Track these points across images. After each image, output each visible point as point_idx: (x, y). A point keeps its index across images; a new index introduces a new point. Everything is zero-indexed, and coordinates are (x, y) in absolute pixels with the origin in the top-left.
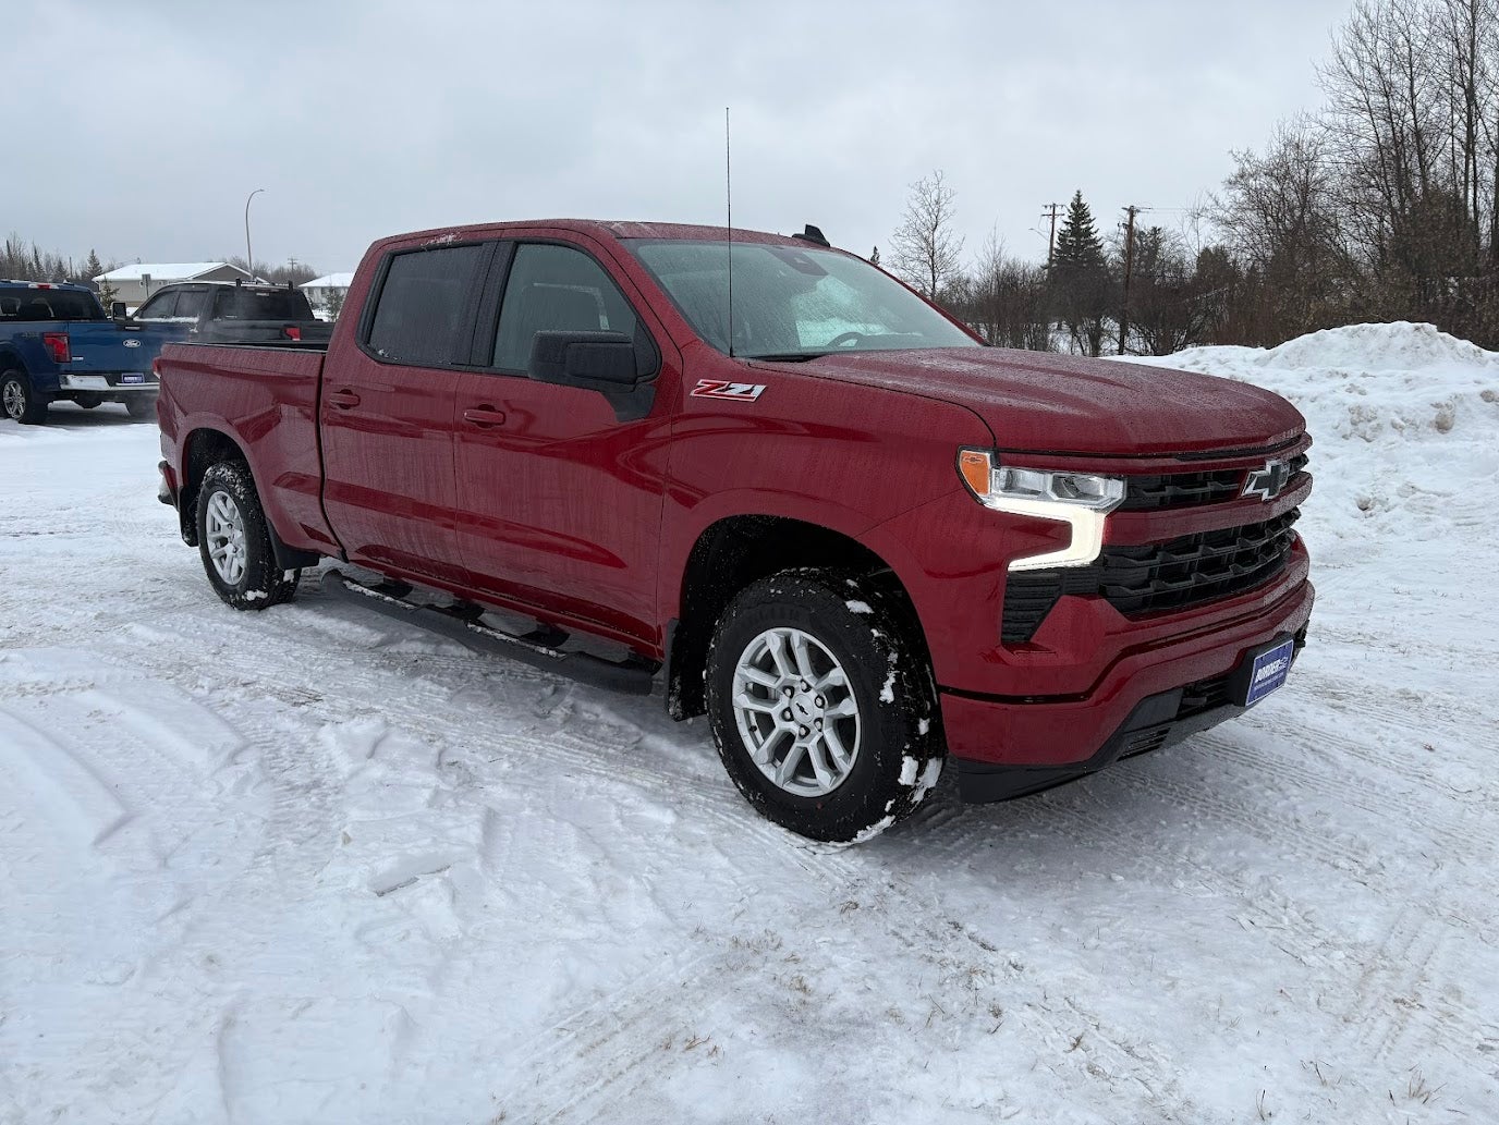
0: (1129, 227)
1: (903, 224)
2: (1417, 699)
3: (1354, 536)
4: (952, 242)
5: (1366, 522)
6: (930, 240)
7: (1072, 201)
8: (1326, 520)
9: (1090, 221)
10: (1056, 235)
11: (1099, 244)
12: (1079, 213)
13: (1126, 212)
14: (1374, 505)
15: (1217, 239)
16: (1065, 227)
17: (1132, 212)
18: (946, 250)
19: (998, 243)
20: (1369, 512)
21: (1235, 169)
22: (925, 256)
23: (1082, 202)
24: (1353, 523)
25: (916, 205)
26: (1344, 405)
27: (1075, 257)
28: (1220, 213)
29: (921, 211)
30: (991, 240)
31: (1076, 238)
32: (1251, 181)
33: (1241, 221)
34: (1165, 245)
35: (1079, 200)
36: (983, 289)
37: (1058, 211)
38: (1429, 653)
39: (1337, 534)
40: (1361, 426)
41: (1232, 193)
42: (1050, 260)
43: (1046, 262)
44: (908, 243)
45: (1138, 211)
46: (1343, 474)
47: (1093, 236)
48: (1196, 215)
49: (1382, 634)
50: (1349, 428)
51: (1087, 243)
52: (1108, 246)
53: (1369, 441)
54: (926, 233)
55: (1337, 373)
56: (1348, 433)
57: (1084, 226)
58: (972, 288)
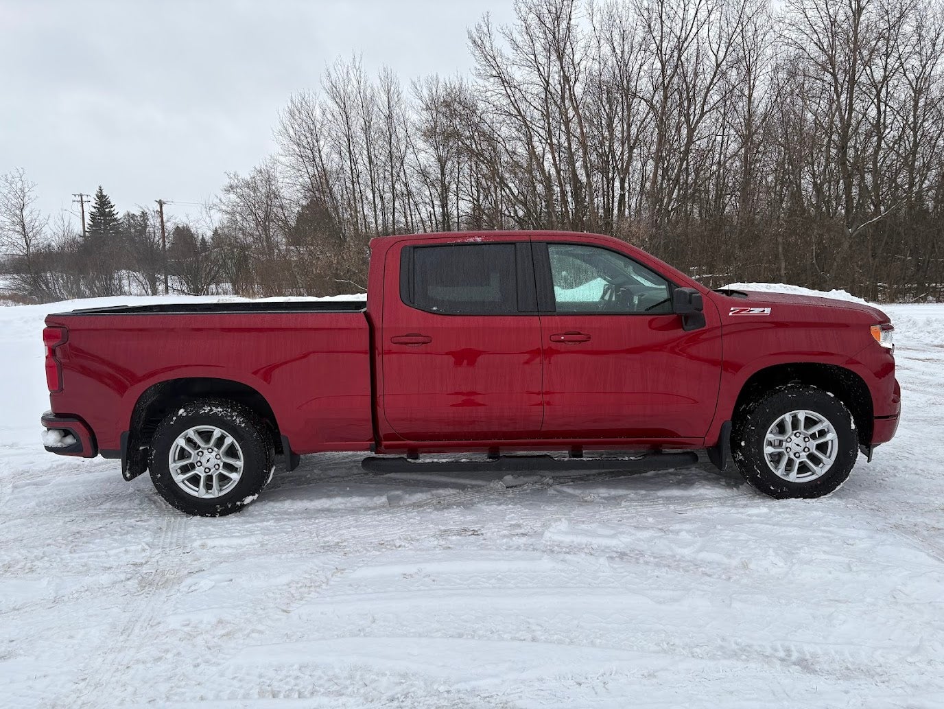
4: (40, 218)
6: (21, 217)
7: (96, 193)
9: (112, 206)
10: (86, 214)
12: (102, 201)
16: (92, 210)
17: (161, 203)
19: (66, 219)
22: (18, 228)
23: (104, 194)
27: (104, 229)
28: (224, 208)
32: (239, 190)
35: (101, 192)
37: (85, 198)
41: (228, 196)
42: (84, 231)
43: (81, 232)
47: (115, 217)
54: (19, 212)
57: (107, 210)
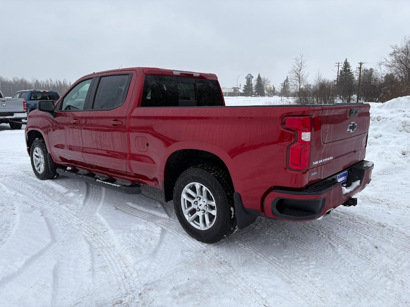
0: (360, 68)
1: (291, 69)
2: (384, 226)
3: (399, 163)
4: (305, 74)
5: (404, 159)
6: (299, 74)
7: (344, 61)
8: (390, 158)
9: (350, 67)
10: (339, 71)
11: (353, 73)
12: (346, 65)
13: (359, 64)
14: (407, 153)
15: (386, 71)
16: (342, 69)
17: (361, 64)
18: (303, 76)
19: (320, 74)
20: (405, 156)
21: (392, 51)
22: (297, 78)
23: (347, 62)
24: (399, 159)
25: (295, 64)
26: (400, 121)
27: (345, 78)
28: (388, 63)
29: (297, 66)
30: (318, 73)
31: (346, 71)
32: (397, 54)
33: (394, 66)
34: (373, 73)
35: (346, 61)
36: (314, 87)
37: (340, 64)
38: (399, 208)
39: (393, 163)
40: (406, 127)
41: (391, 57)
42: (337, 79)
43: (336, 79)
44: (292, 75)
45: (363, 64)
46: (398, 143)
47: (351, 71)
48: (380, 64)
49: (386, 200)
50: (402, 128)
51: (349, 73)
52: (355, 74)
53: (408, 132)
54: (297, 72)
55: (401, 111)
56: (402, 130)
57: (348, 69)
58: (312, 87)
